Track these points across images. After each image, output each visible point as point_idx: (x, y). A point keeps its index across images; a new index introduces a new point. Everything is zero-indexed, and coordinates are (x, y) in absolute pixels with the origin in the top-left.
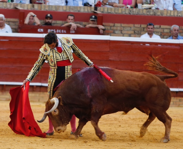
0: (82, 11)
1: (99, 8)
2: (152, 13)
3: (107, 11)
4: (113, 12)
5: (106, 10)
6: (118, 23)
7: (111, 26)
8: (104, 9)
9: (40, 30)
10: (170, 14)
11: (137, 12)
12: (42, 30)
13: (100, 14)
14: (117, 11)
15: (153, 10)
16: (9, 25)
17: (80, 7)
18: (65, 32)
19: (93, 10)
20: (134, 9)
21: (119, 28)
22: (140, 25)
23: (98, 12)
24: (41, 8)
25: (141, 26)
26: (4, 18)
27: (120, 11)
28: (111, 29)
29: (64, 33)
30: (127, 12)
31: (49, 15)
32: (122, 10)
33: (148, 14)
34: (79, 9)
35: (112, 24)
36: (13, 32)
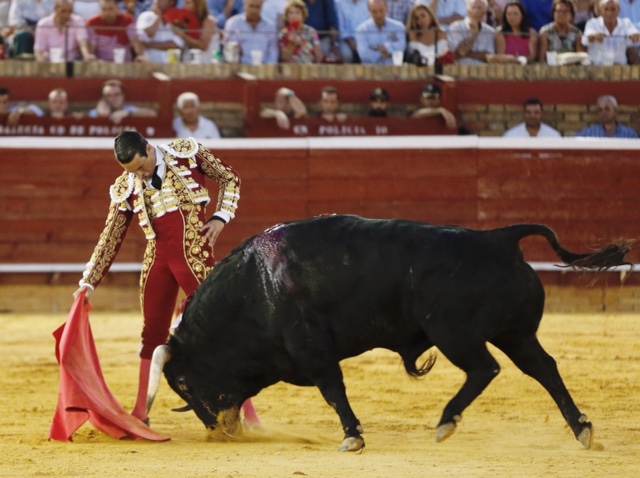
0: (404, 75)
1: (446, 68)
2: (582, 75)
3: (469, 73)
4: (483, 75)
5: (464, 72)
6: (496, 102)
7: (478, 113)
8: (459, 69)
9: (300, 130)
10: (630, 75)
11: (544, 73)
12: (304, 129)
13: (450, 82)
14: (492, 74)
15: (586, 67)
16: (212, 119)
17: (399, 68)
18: (363, 131)
19: (432, 72)
20: (537, 67)
21: (499, 117)
22: (552, 107)
23: (445, 78)
24: (300, 72)
25: (555, 109)
26: (197, 103)
27: (500, 72)
28: (478, 119)
29: (360, 135)
30: (519, 75)
31: (378, 91)
32: (505, 71)
33: (573, 76)
34: (395, 72)
35: (480, 108)
36: (223, 136)
